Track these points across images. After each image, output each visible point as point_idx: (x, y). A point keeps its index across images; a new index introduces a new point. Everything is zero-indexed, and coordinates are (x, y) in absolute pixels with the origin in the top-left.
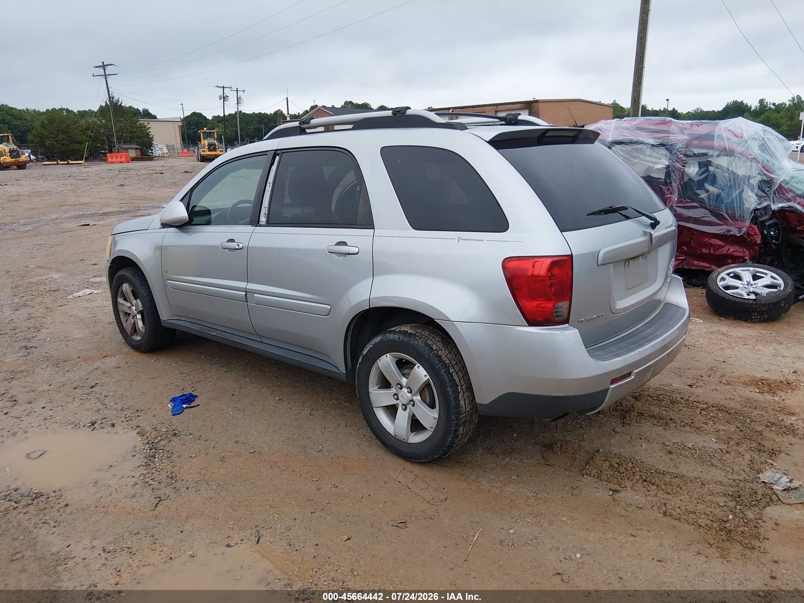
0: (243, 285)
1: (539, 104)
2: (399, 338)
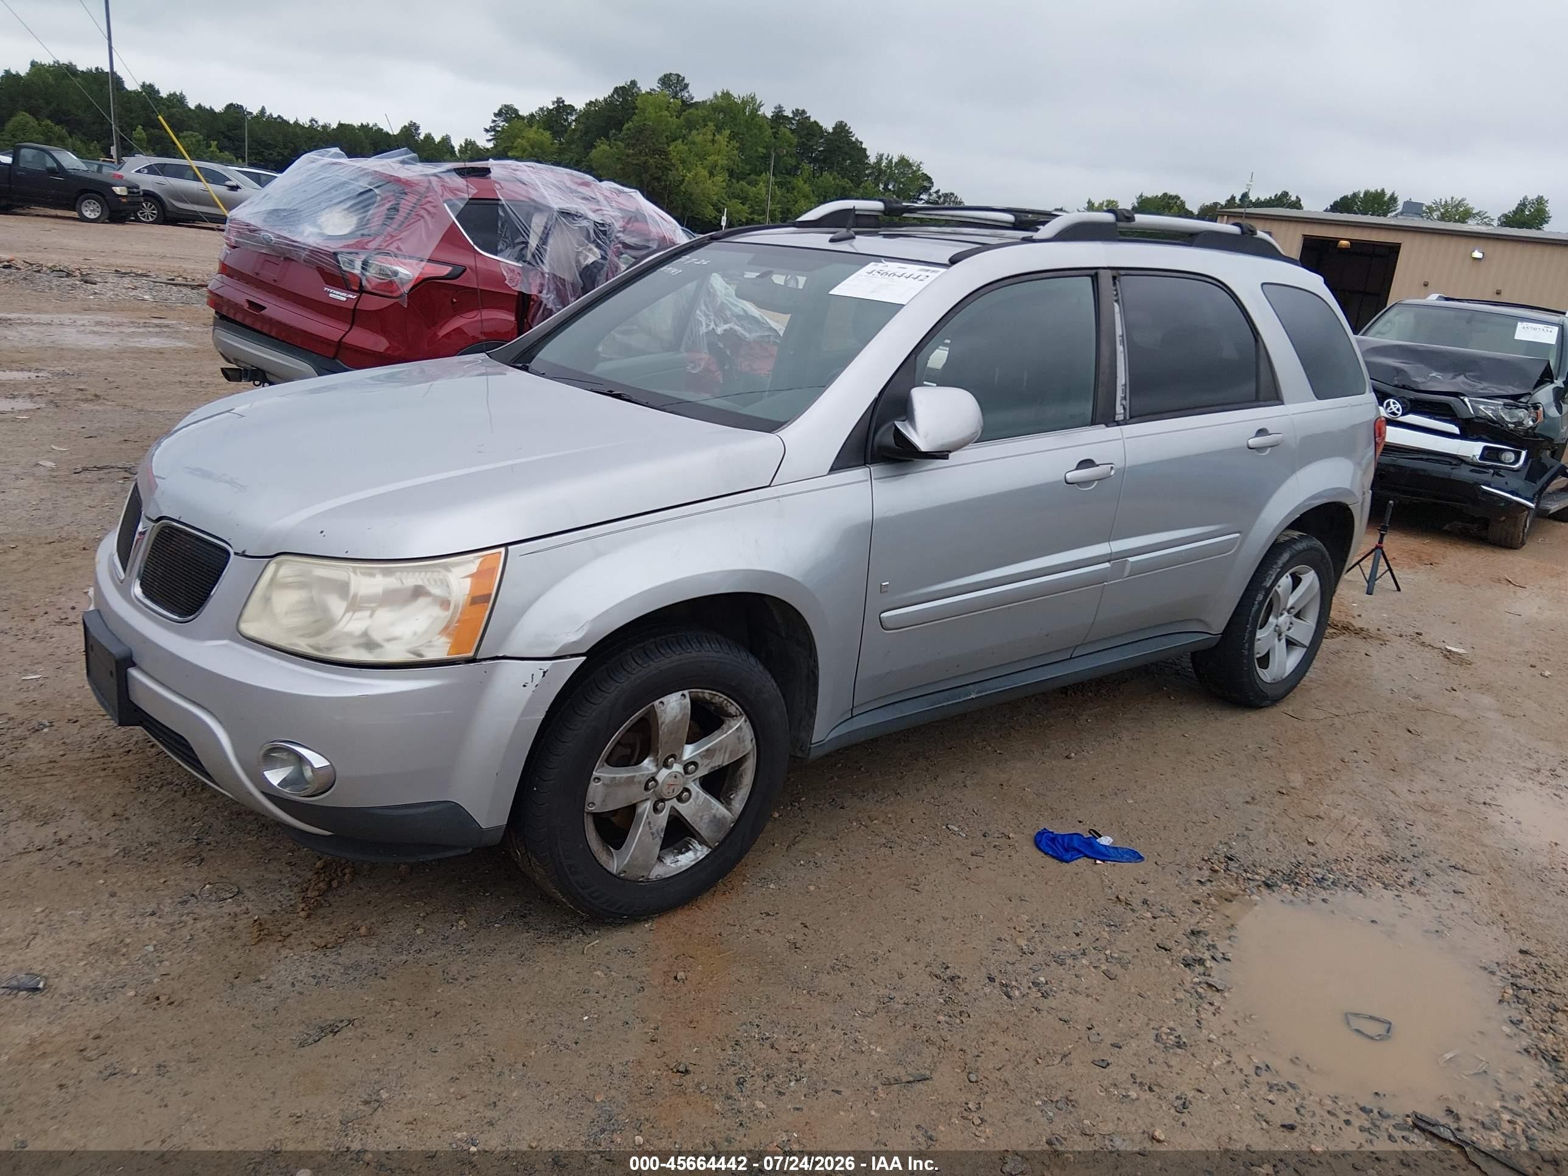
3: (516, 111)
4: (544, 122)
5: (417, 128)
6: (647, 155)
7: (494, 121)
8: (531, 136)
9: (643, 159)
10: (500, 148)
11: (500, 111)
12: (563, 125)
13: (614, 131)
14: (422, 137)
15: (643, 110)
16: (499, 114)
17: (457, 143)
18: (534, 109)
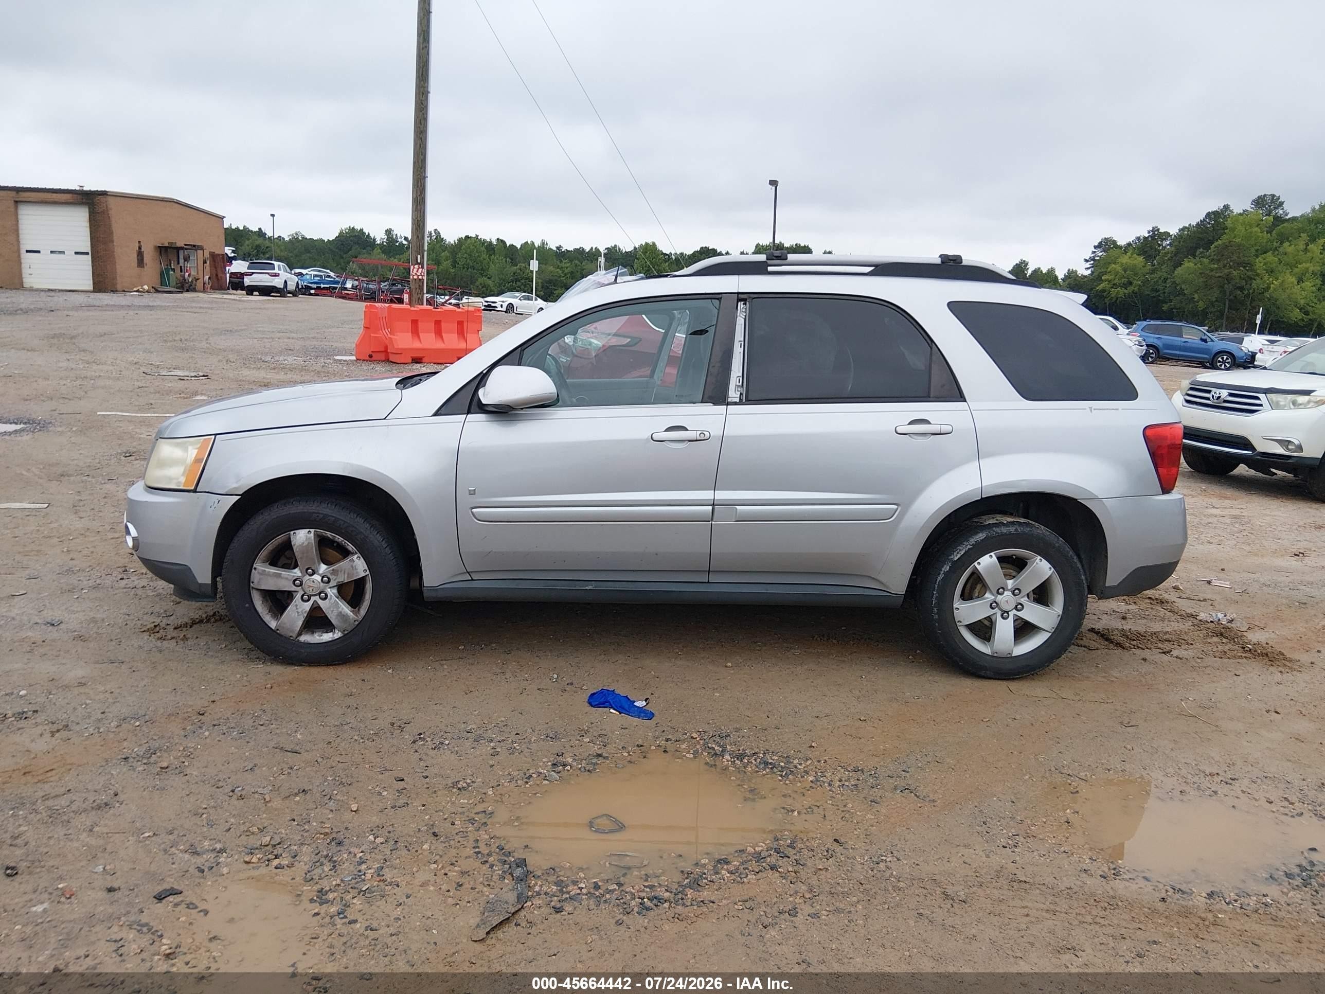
0: (708, 495)
1: (109, 199)
2: (1016, 530)
3: (1114, 242)
4: (1139, 249)
5: (1027, 264)
6: (1231, 268)
7: (1094, 252)
8: (1124, 261)
9: (1226, 271)
10: (1096, 274)
11: (1100, 243)
12: (1156, 250)
13: (1201, 250)
14: (1030, 272)
15: (1233, 229)
16: (1099, 246)
17: (1060, 274)
18: (1131, 238)
